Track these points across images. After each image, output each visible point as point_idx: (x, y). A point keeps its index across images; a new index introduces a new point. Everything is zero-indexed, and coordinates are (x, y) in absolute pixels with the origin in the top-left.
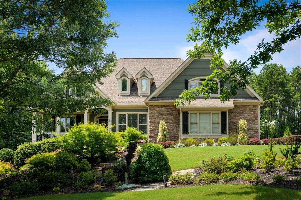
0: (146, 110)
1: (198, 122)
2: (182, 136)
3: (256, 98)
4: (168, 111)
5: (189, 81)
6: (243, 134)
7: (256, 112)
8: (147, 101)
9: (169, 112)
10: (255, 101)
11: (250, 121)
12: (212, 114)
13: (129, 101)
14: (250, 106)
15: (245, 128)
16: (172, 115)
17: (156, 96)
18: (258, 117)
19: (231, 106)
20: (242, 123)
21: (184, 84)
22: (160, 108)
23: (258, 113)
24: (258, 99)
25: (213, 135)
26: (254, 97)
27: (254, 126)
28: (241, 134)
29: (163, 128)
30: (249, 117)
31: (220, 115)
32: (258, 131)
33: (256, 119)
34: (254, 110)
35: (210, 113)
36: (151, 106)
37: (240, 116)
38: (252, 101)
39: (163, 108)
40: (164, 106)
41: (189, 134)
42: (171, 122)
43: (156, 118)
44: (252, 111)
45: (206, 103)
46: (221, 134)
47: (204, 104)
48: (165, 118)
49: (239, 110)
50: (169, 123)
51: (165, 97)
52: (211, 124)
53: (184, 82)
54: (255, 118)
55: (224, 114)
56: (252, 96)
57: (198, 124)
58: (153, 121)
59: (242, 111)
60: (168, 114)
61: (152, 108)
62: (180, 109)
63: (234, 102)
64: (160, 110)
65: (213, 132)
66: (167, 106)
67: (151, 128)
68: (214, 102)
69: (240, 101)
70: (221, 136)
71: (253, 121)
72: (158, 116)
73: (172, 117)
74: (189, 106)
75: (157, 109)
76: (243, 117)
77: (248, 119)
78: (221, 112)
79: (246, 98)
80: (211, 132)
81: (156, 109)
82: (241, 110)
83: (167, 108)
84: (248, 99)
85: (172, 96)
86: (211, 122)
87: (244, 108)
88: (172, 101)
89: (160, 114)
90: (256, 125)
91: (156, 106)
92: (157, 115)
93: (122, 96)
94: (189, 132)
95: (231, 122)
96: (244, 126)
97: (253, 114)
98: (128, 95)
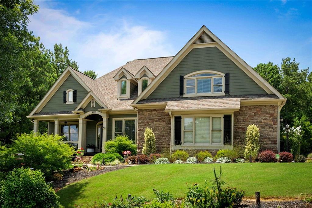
0: (135, 115)
1: (193, 130)
2: (173, 147)
3: (274, 95)
4: (160, 115)
5: (185, 77)
6: (252, 146)
7: (274, 115)
8: (135, 104)
9: (160, 117)
10: (273, 99)
11: (266, 127)
12: (211, 119)
13: (125, 106)
14: (265, 106)
15: (255, 136)
16: (163, 121)
17: (146, 99)
18: (277, 121)
19: (236, 107)
20: (252, 129)
21: (179, 81)
22: (150, 113)
23: (277, 116)
24: (278, 97)
25: (212, 145)
26: (271, 94)
27: (271, 133)
28: (249, 145)
29: (149, 137)
30: (265, 121)
31: (223, 120)
32: (276, 141)
33: (274, 125)
34: (271, 112)
35: (209, 118)
36: (140, 111)
37: (252, 121)
38: (268, 99)
39: (153, 113)
40: (155, 110)
41: (182, 145)
42: (163, 129)
43: (145, 125)
44: (268, 114)
45: (203, 105)
46: (223, 145)
47: (200, 105)
48: (155, 124)
49: (250, 112)
50: (160, 131)
51: (156, 99)
52: (211, 131)
53: (179, 78)
54: (272, 123)
55: (227, 119)
56: (269, 93)
57: (194, 132)
58: (142, 128)
59: (255, 113)
60: (159, 119)
61: (141, 113)
62: (170, 113)
63: (241, 102)
64: (151, 115)
65: (212, 142)
66: (158, 110)
67: (140, 137)
68: (215, 103)
69: (250, 99)
70: (223, 147)
71: (270, 127)
72: (147, 122)
73: (164, 123)
74: (182, 109)
75: (147, 113)
76: (255, 121)
77: (263, 123)
78: (223, 116)
79: (259, 96)
80: (211, 142)
81: (145, 114)
82: (253, 112)
83: (158, 112)
84: (263, 97)
85: (164, 97)
86: (211, 129)
87: (258, 109)
88: (163, 103)
89: (151, 120)
90: (274, 132)
91: (146, 110)
92: (147, 120)
93: (121, 100)
94: (182, 141)
95: (239, 128)
96: (254, 133)
97: (270, 117)
98: (128, 98)
